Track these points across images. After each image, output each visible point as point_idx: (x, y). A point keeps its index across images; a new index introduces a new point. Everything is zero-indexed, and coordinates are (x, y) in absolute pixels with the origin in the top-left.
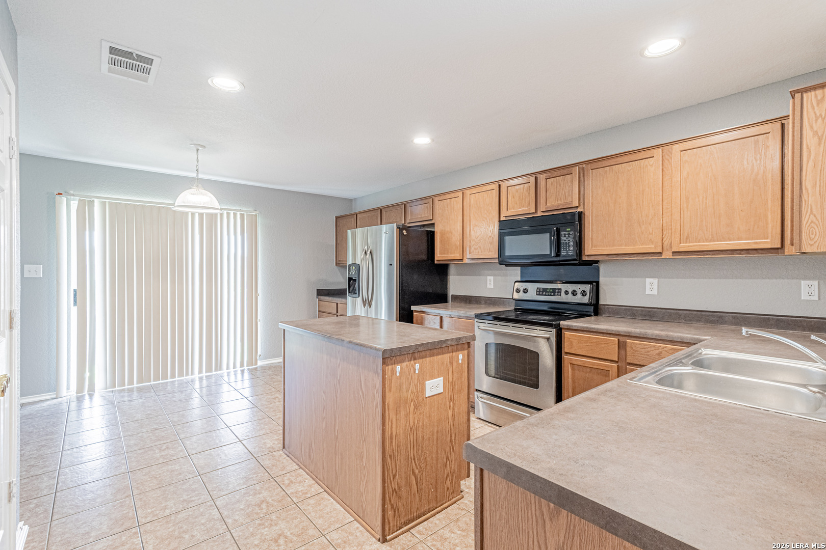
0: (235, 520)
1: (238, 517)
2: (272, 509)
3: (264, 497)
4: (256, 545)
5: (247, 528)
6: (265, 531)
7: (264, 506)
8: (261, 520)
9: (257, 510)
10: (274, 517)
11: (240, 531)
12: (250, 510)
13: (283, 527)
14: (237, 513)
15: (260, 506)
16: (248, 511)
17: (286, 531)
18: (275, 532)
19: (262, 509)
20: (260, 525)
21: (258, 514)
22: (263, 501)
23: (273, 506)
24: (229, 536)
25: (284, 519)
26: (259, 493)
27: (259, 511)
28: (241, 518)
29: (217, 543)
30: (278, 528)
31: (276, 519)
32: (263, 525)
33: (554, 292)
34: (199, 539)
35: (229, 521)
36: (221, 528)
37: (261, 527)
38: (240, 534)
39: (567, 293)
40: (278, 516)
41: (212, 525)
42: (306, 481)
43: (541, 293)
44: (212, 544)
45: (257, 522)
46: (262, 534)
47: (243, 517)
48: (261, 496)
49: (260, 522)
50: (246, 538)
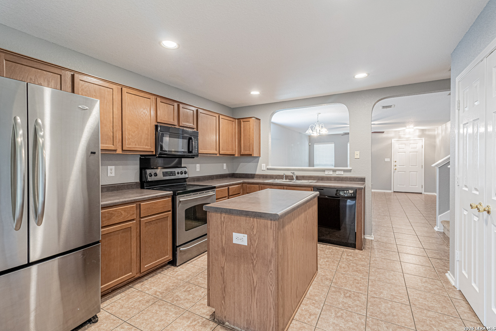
0: (360, 319)
1: (357, 319)
2: (337, 310)
3: (334, 319)
4: (359, 301)
5: (357, 311)
6: (350, 303)
7: (339, 314)
8: (347, 309)
9: (345, 315)
10: (340, 306)
11: (361, 312)
12: (348, 318)
13: (342, 299)
14: (356, 322)
15: (341, 316)
16: (350, 318)
17: (342, 297)
18: (347, 299)
19: (342, 313)
20: (350, 307)
21: (346, 313)
22: (337, 317)
23: (335, 311)
24: (368, 313)
25: (338, 301)
26: (334, 323)
27: (344, 313)
28: (356, 317)
29: (376, 315)
30: (344, 300)
31: (341, 304)
32: (349, 306)
33: (172, 174)
34: (384, 323)
35: (363, 321)
36: (369, 320)
37: (350, 306)
38: (362, 311)
39: (178, 173)
40: (338, 304)
41: (374, 326)
42: (303, 309)
43: (165, 175)
44: (379, 316)
45: (350, 310)
46: (353, 303)
47: (355, 317)
48: (335, 321)
49: (349, 309)
50: (361, 307)
